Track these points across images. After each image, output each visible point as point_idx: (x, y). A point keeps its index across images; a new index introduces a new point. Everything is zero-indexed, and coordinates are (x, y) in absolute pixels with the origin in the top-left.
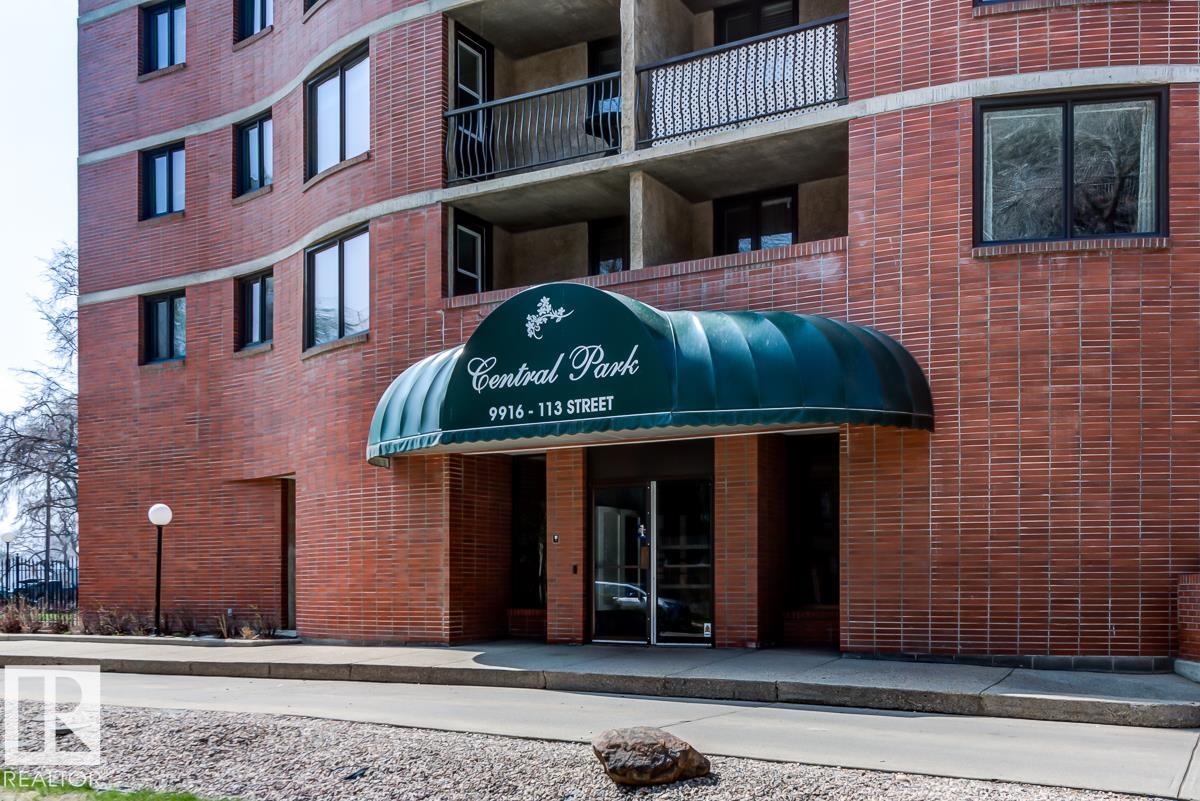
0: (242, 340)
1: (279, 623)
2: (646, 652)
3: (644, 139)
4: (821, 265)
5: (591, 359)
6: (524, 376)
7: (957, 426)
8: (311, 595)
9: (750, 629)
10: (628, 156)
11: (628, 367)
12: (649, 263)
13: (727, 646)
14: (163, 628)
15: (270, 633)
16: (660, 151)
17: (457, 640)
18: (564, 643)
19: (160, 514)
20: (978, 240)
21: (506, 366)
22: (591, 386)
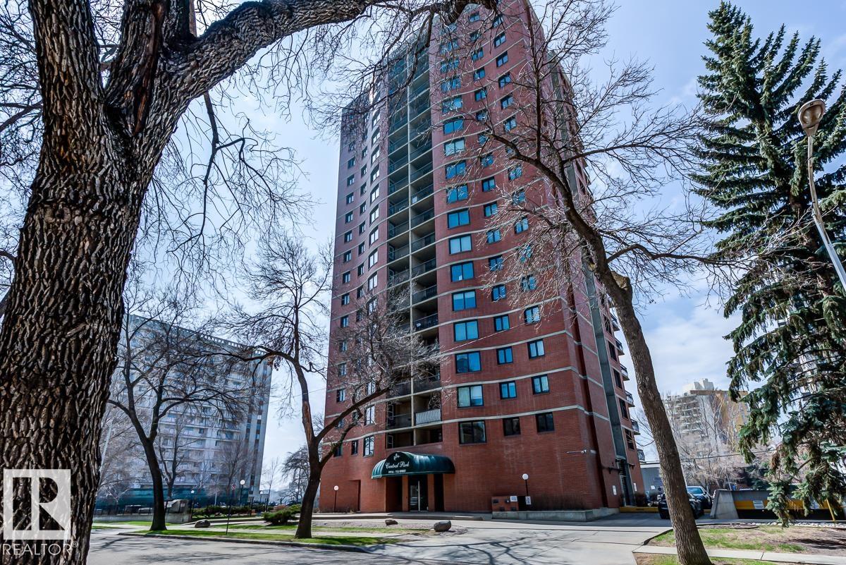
0: (353, 453)
1: (357, 510)
2: (419, 512)
3: (415, 424)
4: (439, 446)
5: (403, 464)
6: (393, 466)
7: (459, 473)
8: (363, 505)
9: (433, 508)
10: (413, 427)
11: (407, 465)
12: (417, 444)
13: (430, 511)
14: (336, 511)
15: (355, 512)
16: (417, 426)
17: (387, 512)
18: (405, 512)
19: (336, 488)
20: (460, 443)
21: (391, 465)
22: (402, 468)
